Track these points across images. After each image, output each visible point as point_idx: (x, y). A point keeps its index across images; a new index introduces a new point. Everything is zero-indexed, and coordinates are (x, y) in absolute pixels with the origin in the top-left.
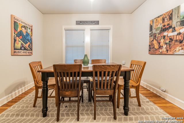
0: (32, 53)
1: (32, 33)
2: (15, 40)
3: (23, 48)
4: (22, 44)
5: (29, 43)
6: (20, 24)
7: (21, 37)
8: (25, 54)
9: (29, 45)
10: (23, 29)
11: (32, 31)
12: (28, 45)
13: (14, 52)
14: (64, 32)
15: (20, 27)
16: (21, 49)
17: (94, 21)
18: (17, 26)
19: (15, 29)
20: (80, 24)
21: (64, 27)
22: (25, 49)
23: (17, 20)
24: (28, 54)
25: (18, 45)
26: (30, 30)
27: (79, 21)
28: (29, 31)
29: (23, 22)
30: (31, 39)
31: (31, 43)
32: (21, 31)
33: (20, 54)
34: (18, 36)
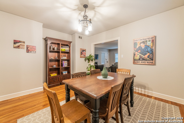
4: (140, 56)
6: (139, 42)
7: (139, 51)
9: (149, 56)
10: (142, 44)
12: (147, 55)
13: (134, 62)
16: (139, 60)
18: (136, 45)
23: (136, 40)
24: (146, 63)
28: (149, 43)
30: (152, 50)
32: (140, 47)
33: (139, 63)
34: (137, 51)
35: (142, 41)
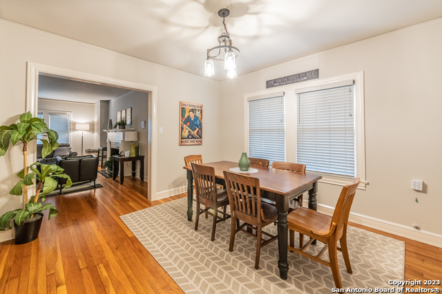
0: (201, 142)
1: (202, 116)
2: (182, 128)
3: (191, 136)
4: (189, 132)
5: (197, 129)
6: (188, 108)
7: (188, 124)
8: (193, 143)
9: (198, 132)
10: (191, 113)
11: (201, 113)
12: (196, 131)
13: (182, 142)
14: (247, 105)
15: (187, 111)
16: (188, 138)
17: (305, 73)
18: (185, 112)
19: (183, 116)
20: (274, 86)
21: (246, 97)
22: (193, 137)
23: (185, 105)
24: (196, 143)
25: (186, 134)
26: (199, 112)
27: (271, 81)
28: (198, 114)
29: (191, 106)
30: (201, 124)
31: (201, 129)
32: (189, 116)
33: (187, 144)
34: (185, 123)
35: (191, 108)
